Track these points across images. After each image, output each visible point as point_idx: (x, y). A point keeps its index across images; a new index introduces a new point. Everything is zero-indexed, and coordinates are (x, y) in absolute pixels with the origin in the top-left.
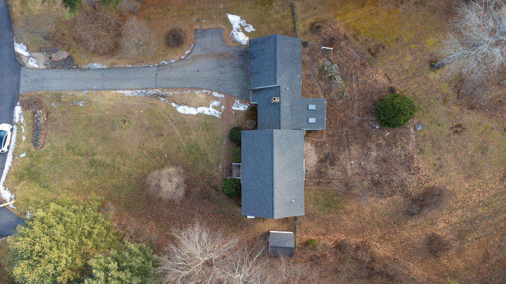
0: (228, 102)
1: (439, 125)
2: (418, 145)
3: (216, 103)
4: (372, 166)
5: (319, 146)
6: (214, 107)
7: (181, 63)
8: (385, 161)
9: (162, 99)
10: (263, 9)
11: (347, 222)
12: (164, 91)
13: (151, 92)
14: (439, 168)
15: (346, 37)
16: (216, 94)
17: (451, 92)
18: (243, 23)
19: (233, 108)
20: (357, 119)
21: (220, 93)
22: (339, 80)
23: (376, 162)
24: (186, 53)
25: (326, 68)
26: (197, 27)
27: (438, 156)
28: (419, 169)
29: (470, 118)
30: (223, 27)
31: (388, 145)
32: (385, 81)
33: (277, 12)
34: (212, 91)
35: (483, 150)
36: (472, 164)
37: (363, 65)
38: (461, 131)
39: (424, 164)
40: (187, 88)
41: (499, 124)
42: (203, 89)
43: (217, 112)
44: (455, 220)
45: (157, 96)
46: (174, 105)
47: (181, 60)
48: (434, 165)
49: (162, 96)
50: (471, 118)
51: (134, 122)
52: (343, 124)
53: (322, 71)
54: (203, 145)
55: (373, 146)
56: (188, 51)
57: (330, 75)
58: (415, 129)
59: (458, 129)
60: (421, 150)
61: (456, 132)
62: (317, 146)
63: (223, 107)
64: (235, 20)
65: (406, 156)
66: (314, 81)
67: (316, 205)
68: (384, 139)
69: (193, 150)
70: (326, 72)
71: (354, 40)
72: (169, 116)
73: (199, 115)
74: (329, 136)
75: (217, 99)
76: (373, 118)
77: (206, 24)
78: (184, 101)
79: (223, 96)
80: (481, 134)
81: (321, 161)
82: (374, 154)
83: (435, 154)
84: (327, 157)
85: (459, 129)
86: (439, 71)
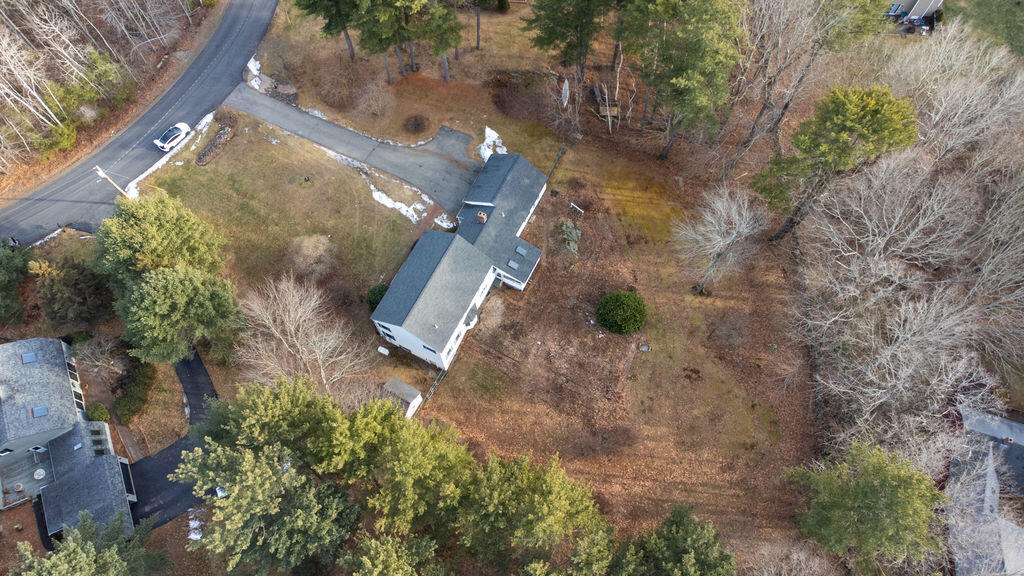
0: (434, 212)
1: (671, 357)
2: (632, 368)
3: (419, 207)
4: (562, 365)
5: (510, 309)
6: (415, 210)
7: (407, 150)
8: (581, 365)
9: (364, 176)
10: (529, 139)
11: (497, 422)
12: (370, 169)
13: (357, 164)
14: (647, 411)
15: (607, 211)
16: (425, 198)
17: (704, 328)
18: (499, 142)
19: (436, 220)
20: (572, 302)
21: (430, 198)
22: (573, 247)
23: (570, 362)
24: (419, 143)
25: (564, 228)
26: (447, 124)
27: (652, 394)
28: (619, 398)
29: (712, 369)
30: (475, 136)
31: (594, 348)
32: (629, 278)
33: (542, 150)
34: (423, 192)
35: (714, 418)
36: (692, 428)
37: (612, 249)
38: (695, 380)
39: (630, 395)
40: (397, 178)
41: (748, 395)
42: (414, 186)
43: (415, 216)
44: (637, 489)
45: (360, 170)
46: (372, 187)
47: (409, 147)
48: (642, 403)
49: (366, 173)
50: (715, 371)
51: (317, 185)
52: (553, 299)
53: (558, 229)
54: (377, 244)
55: (576, 342)
56: (423, 143)
57: (565, 236)
58: (638, 348)
59: (693, 374)
60: (634, 376)
61: (689, 377)
62: (507, 307)
63: (425, 214)
64: (491, 135)
65: (610, 372)
66: (544, 236)
67: (470, 379)
68: (594, 339)
69: (363, 245)
70: (563, 231)
71: (615, 218)
72: (359, 196)
73: (394, 209)
74: (529, 303)
75: (423, 202)
76: (592, 310)
77: (457, 125)
78: (386, 189)
79: (432, 203)
80: (719, 396)
81: (505, 327)
82: (572, 350)
83: (649, 390)
84: (513, 326)
85: (694, 376)
86: (700, 299)
